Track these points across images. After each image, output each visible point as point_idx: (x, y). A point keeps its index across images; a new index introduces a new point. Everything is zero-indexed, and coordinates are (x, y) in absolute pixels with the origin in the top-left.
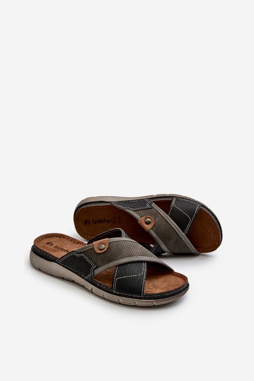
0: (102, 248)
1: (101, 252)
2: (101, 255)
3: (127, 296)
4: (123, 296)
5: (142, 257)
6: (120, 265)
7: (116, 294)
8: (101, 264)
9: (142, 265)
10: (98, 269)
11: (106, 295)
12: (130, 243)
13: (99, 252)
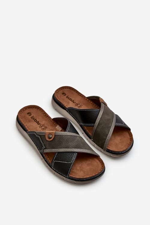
0: (51, 137)
2: (49, 142)
3: (59, 174)
4: (57, 172)
6: (59, 153)
7: (53, 169)
8: (48, 148)
9: (73, 155)
10: (46, 150)
11: (48, 167)
12: (70, 137)
13: (48, 139)
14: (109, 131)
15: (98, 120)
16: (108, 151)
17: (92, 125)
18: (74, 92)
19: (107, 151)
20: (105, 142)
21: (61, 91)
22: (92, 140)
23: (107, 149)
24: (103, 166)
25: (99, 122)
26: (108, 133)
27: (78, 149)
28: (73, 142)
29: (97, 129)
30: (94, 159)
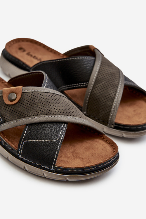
0: (13, 98)
1: (11, 103)
2: (10, 108)
3: (35, 165)
4: (30, 164)
5: (63, 116)
6: (31, 125)
7: (22, 160)
8: (9, 119)
9: (60, 127)
10: (5, 124)
11: (11, 157)
12: (51, 95)
13: (8, 102)
14: (116, 92)
15: (94, 75)
16: (118, 127)
17: (83, 85)
18: (39, 47)
19: (115, 128)
20: (110, 111)
21: (16, 45)
22: (85, 113)
23: (116, 124)
24: (114, 149)
25: (97, 77)
26: (115, 95)
27: (69, 117)
28: (59, 105)
29: (94, 90)
30: (96, 140)
